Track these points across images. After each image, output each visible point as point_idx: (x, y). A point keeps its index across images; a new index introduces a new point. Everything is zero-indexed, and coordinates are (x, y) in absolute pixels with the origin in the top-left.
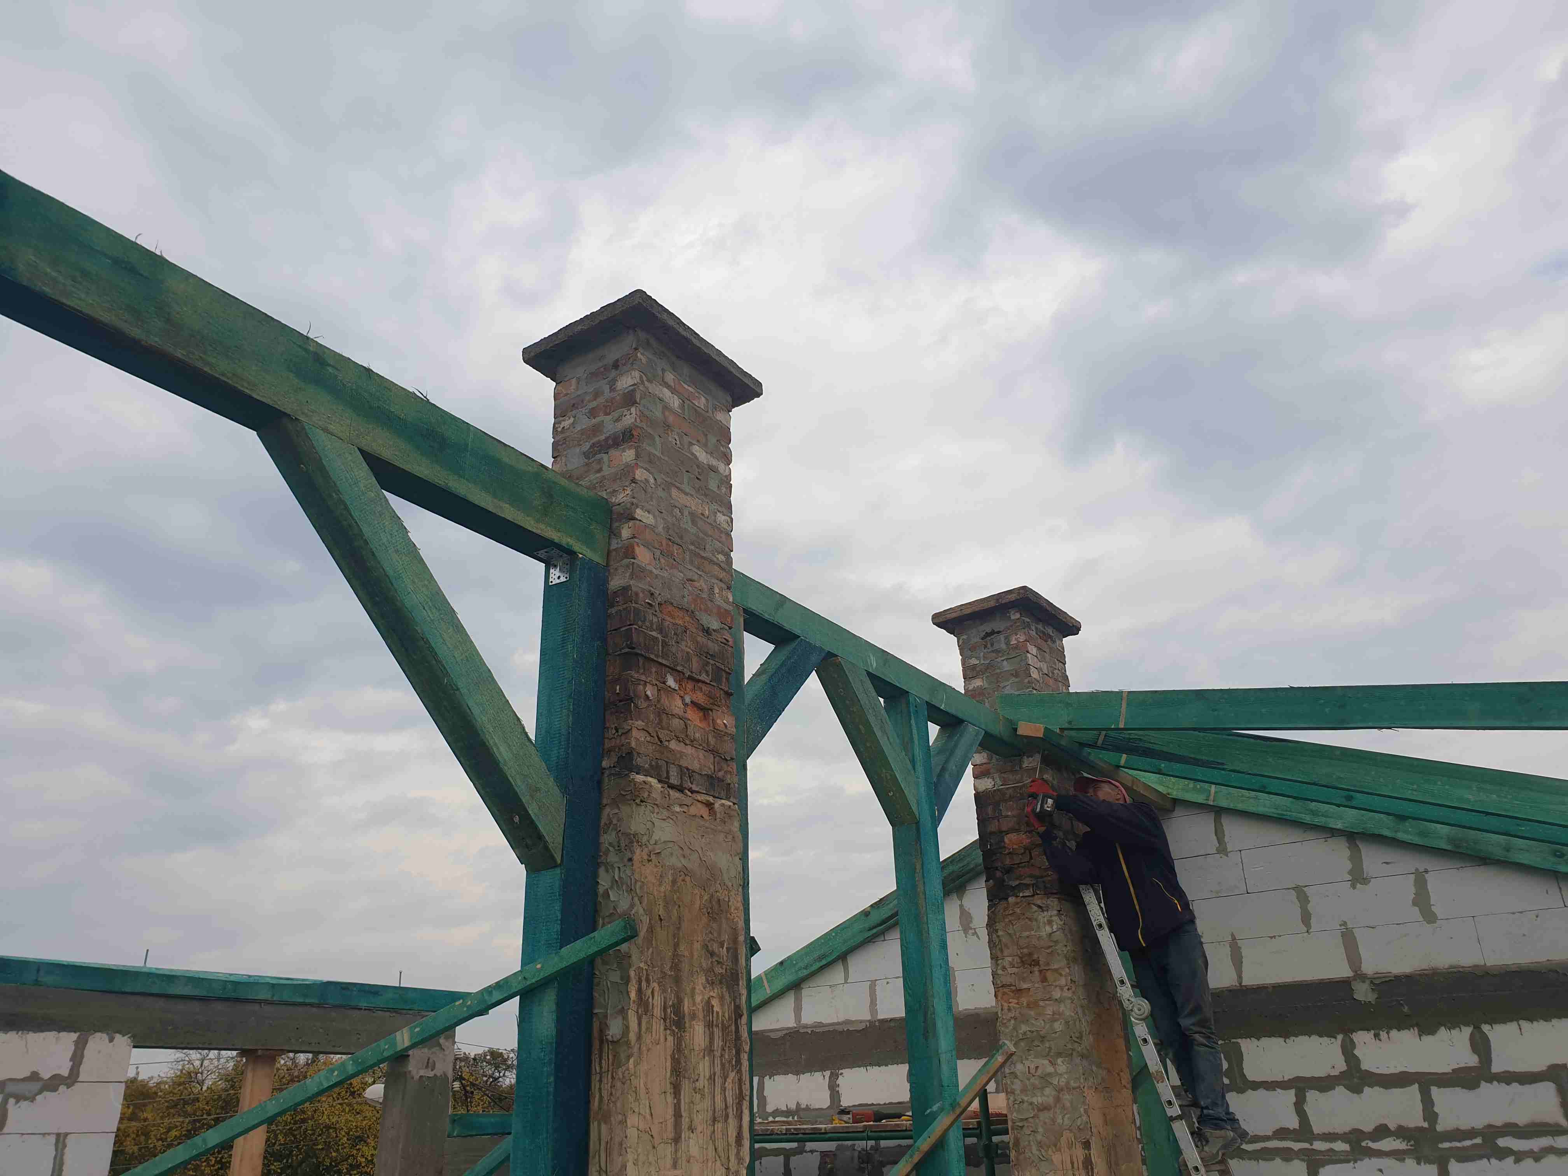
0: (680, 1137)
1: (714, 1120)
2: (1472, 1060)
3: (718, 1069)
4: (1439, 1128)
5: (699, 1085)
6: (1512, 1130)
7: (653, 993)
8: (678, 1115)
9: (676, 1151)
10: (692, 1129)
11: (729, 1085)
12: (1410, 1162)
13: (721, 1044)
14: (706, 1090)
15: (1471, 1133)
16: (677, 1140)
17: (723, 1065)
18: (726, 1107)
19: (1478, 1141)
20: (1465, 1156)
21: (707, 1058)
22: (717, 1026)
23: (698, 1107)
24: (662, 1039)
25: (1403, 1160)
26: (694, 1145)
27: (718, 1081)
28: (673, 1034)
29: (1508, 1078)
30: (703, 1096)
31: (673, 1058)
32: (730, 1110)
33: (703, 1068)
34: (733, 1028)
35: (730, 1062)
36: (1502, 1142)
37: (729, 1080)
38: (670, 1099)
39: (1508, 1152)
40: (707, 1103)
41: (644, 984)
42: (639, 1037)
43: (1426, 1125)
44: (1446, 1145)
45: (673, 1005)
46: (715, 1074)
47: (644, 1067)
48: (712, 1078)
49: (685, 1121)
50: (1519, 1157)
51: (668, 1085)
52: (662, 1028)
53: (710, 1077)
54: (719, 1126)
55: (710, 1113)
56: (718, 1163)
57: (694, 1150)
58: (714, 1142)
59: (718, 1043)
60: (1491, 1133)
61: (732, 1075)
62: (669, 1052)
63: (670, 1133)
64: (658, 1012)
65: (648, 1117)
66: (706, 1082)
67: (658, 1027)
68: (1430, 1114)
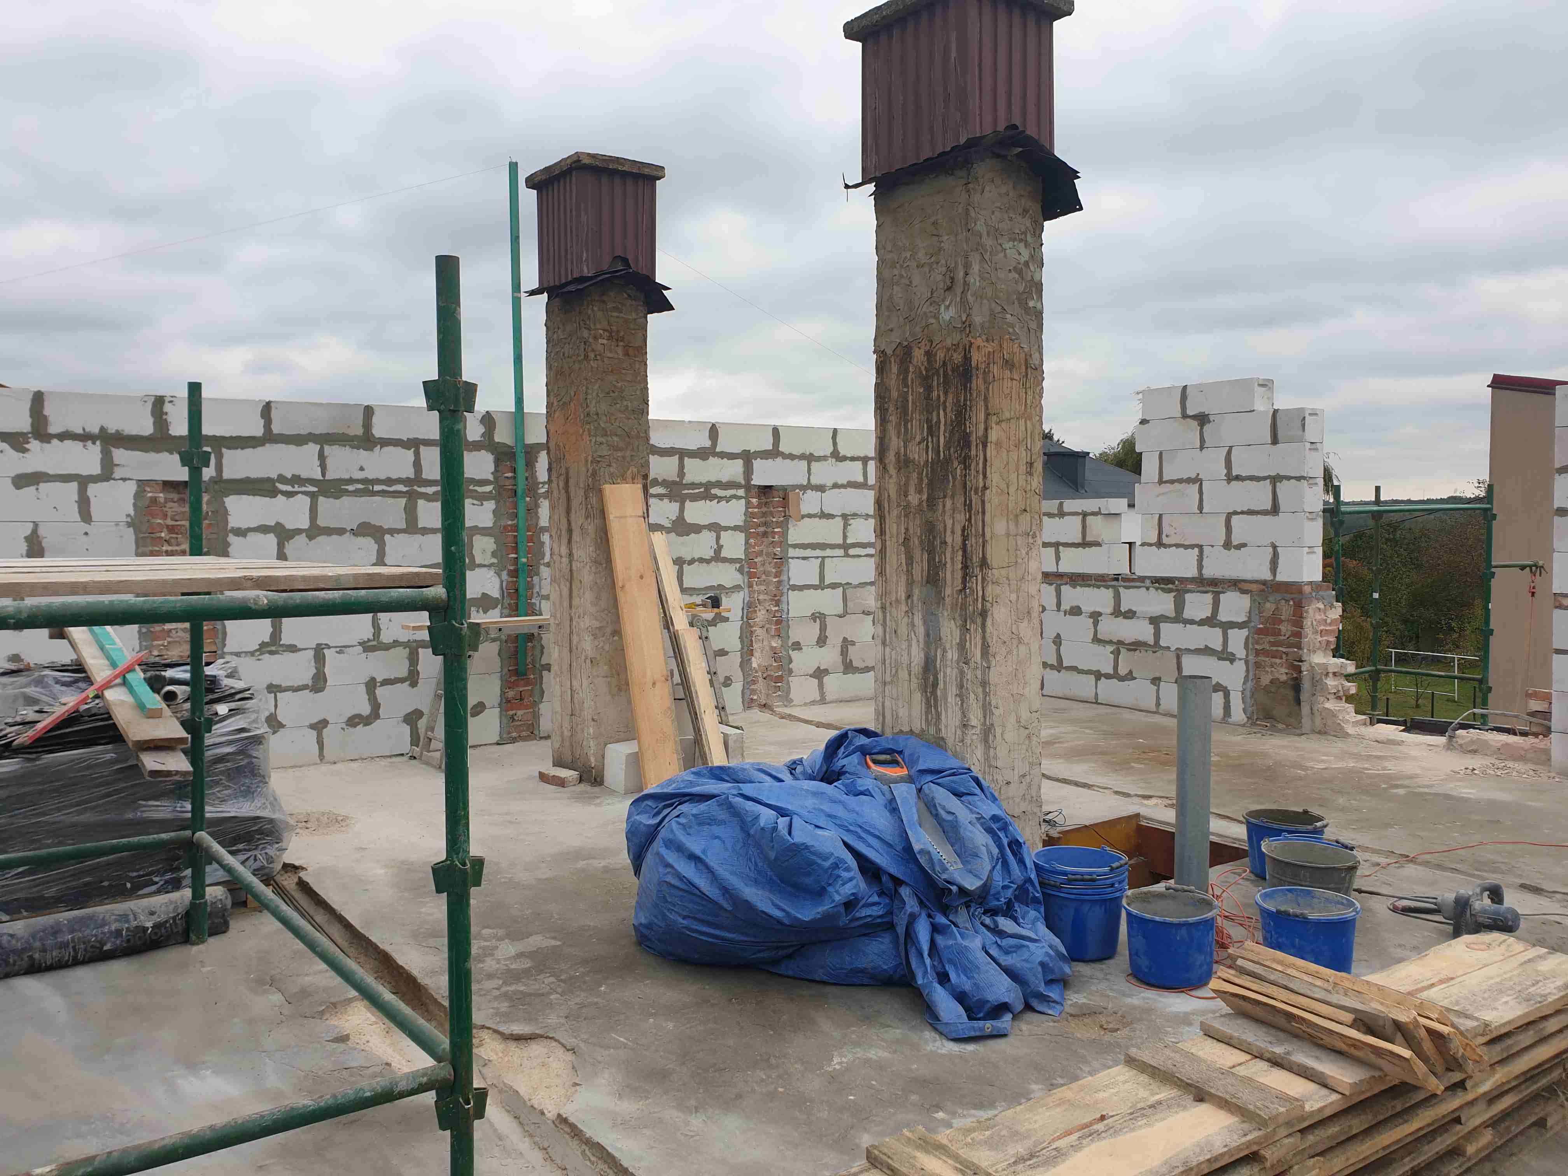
2: (708, 443)
4: (684, 482)
6: (719, 485)
12: (666, 501)
15: (701, 485)
19: (702, 490)
20: (695, 498)
25: (662, 500)
29: (723, 455)
36: (713, 491)
39: (715, 497)
43: (678, 480)
44: (686, 491)
50: (720, 499)
60: (709, 486)
68: (681, 472)
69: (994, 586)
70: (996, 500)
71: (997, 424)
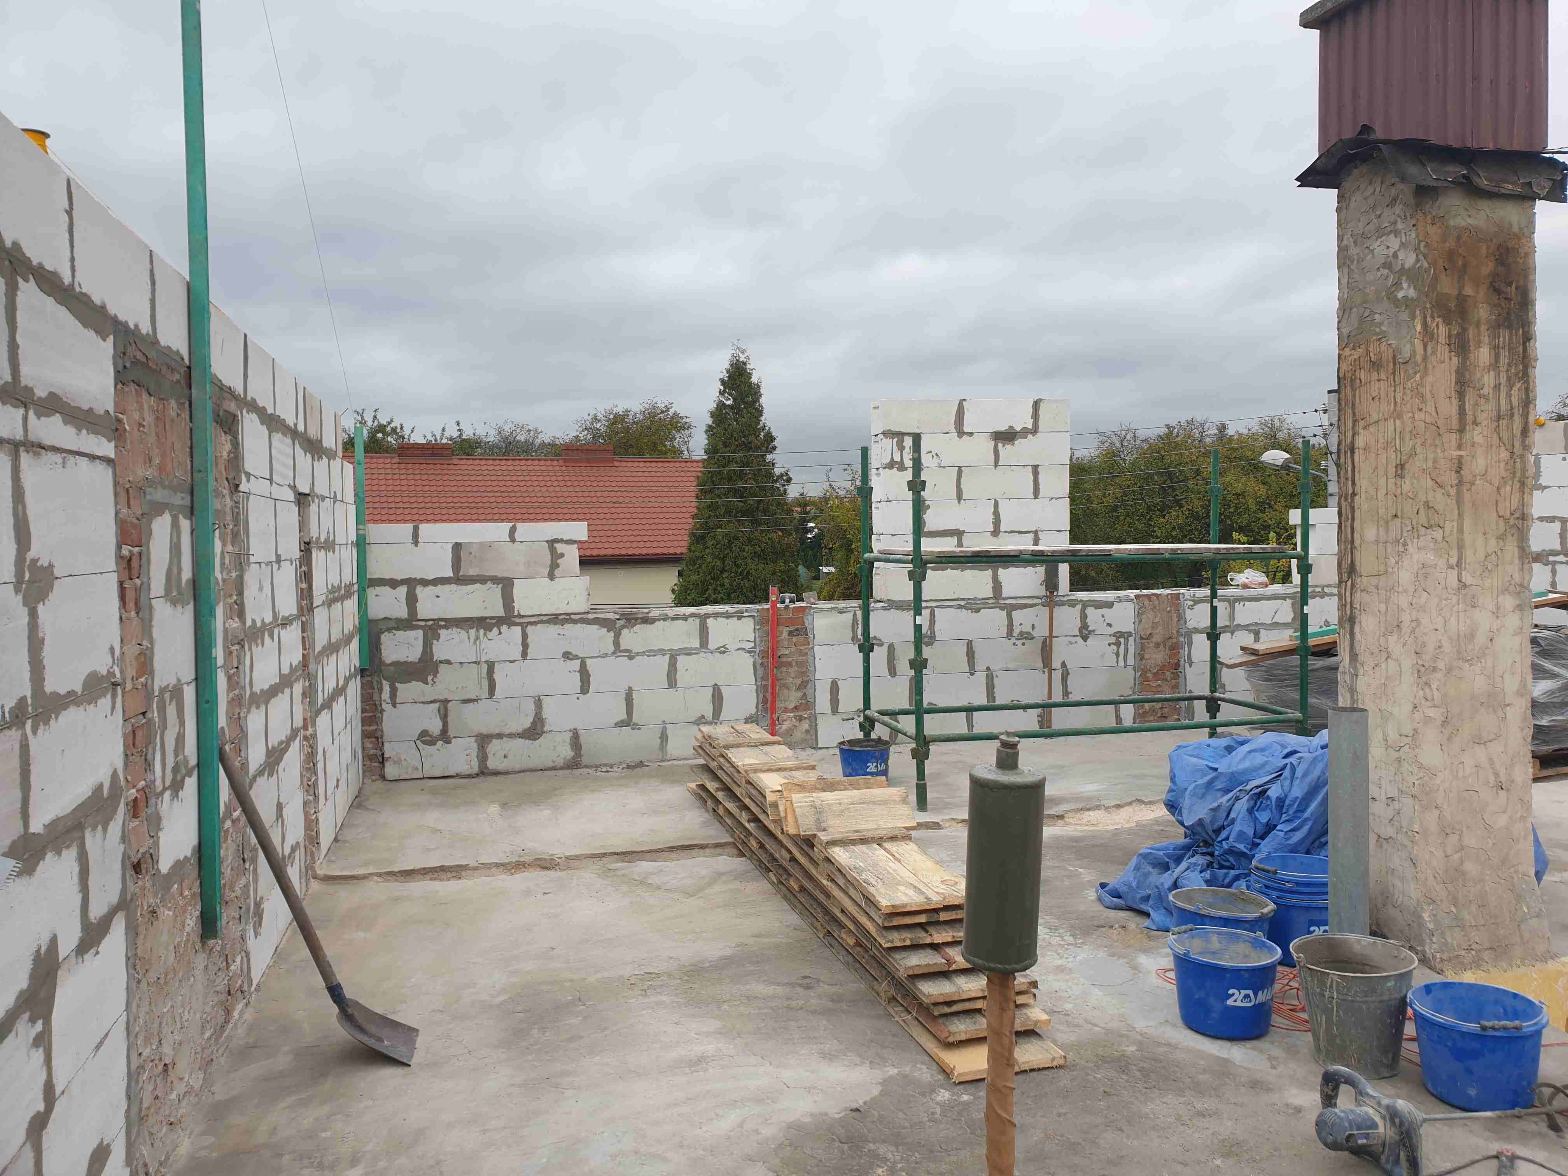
0: (1465, 429)
1: (1499, 418)
3: (1503, 379)
5: (1485, 391)
7: (1437, 325)
8: (1462, 413)
9: (1461, 439)
10: (1475, 423)
11: (1514, 392)
13: (1507, 361)
14: (1491, 395)
16: (1462, 430)
17: (1509, 379)
18: (1512, 408)
21: (1492, 373)
22: (1503, 348)
23: (1483, 408)
24: (1447, 359)
26: (1477, 435)
27: (1504, 390)
28: (1458, 355)
30: (1487, 400)
31: (1457, 372)
32: (1516, 411)
33: (1488, 380)
34: (1521, 348)
35: (1517, 374)
37: (1515, 388)
38: (1455, 402)
40: (1491, 406)
41: (1429, 319)
42: (1425, 358)
45: (1458, 334)
46: (1500, 384)
47: (1430, 379)
48: (1497, 387)
49: (1469, 418)
51: (1453, 393)
52: (1447, 351)
53: (1495, 386)
54: (1503, 423)
55: (1495, 413)
56: (1503, 448)
57: (1479, 439)
58: (1498, 434)
59: (1504, 361)
61: (1518, 385)
62: (1454, 368)
63: (1455, 424)
64: (1442, 339)
65: (1434, 413)
66: (1491, 392)
67: (1443, 351)
69: (1364, 594)
70: (1365, 507)
71: (1365, 428)
